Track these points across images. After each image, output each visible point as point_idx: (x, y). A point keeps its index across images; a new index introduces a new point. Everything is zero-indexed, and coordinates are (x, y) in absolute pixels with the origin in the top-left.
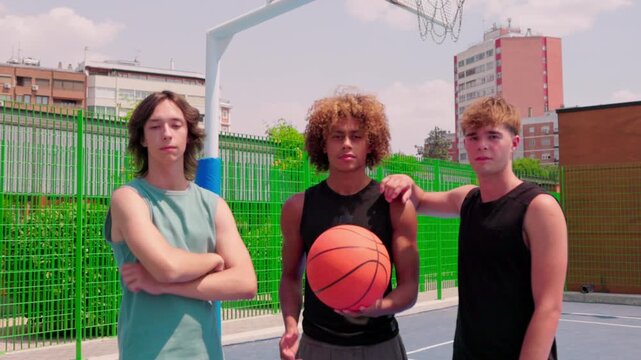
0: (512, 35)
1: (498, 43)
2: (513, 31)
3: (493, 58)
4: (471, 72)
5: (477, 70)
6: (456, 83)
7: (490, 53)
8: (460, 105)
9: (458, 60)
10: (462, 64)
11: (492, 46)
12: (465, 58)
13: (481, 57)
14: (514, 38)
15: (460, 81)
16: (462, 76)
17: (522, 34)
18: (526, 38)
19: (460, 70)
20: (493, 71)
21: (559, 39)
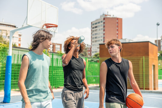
0: (108, 17)
1: (104, 19)
2: (108, 15)
3: (102, 23)
4: (96, 27)
5: (98, 27)
6: (92, 30)
7: (102, 22)
8: (93, 37)
9: (93, 23)
10: (93, 24)
11: (102, 20)
12: (94, 23)
13: (99, 23)
14: (109, 18)
15: (93, 30)
16: (93, 28)
17: (111, 17)
18: (112, 18)
19: (93, 26)
20: (102, 27)
21: (122, 19)
